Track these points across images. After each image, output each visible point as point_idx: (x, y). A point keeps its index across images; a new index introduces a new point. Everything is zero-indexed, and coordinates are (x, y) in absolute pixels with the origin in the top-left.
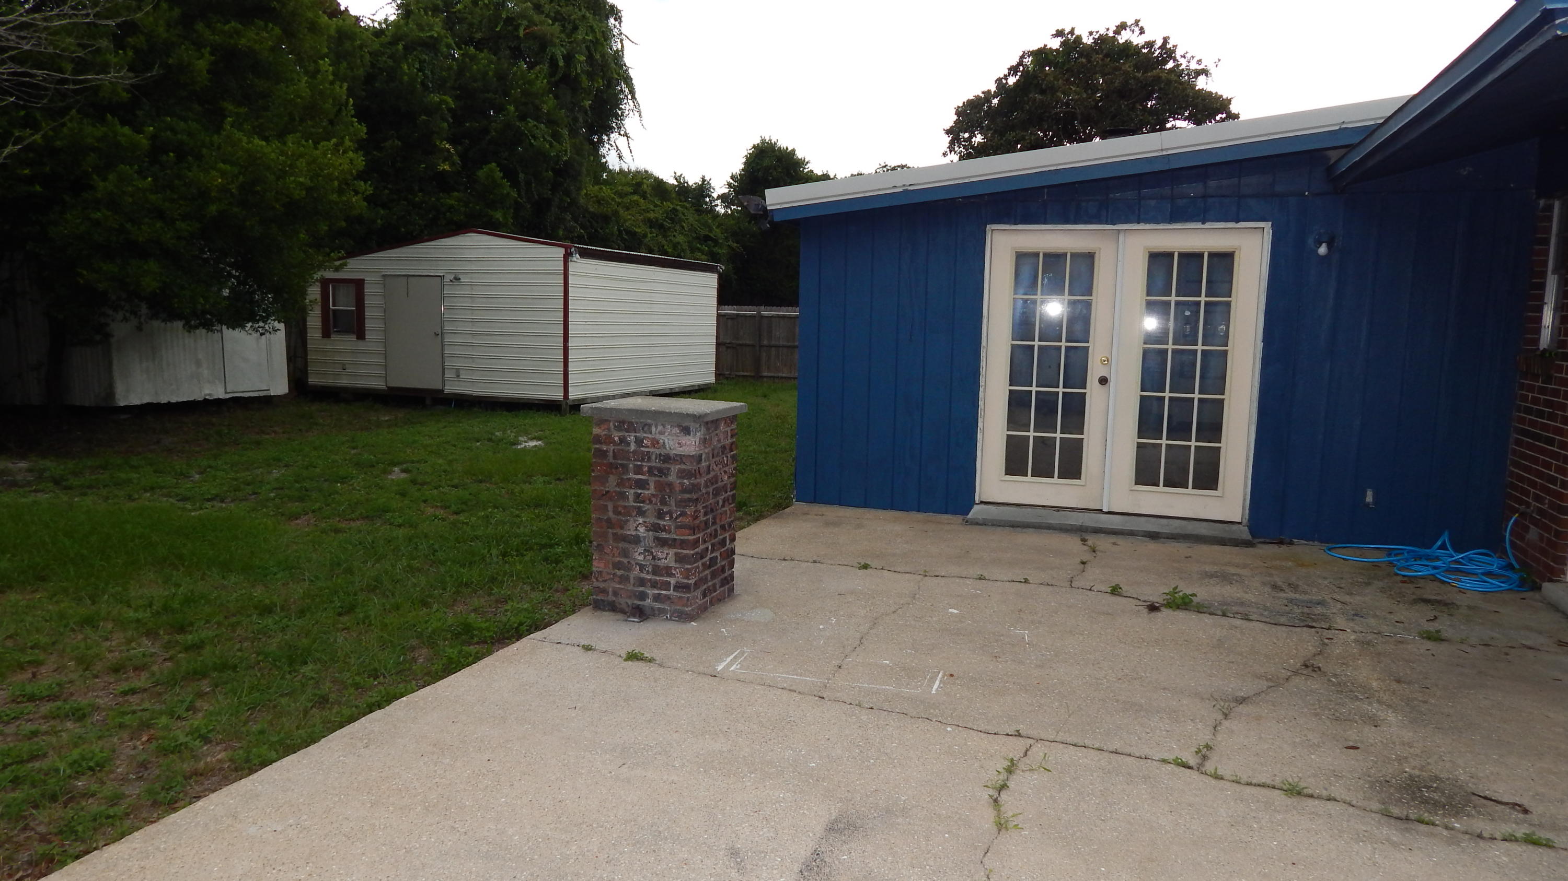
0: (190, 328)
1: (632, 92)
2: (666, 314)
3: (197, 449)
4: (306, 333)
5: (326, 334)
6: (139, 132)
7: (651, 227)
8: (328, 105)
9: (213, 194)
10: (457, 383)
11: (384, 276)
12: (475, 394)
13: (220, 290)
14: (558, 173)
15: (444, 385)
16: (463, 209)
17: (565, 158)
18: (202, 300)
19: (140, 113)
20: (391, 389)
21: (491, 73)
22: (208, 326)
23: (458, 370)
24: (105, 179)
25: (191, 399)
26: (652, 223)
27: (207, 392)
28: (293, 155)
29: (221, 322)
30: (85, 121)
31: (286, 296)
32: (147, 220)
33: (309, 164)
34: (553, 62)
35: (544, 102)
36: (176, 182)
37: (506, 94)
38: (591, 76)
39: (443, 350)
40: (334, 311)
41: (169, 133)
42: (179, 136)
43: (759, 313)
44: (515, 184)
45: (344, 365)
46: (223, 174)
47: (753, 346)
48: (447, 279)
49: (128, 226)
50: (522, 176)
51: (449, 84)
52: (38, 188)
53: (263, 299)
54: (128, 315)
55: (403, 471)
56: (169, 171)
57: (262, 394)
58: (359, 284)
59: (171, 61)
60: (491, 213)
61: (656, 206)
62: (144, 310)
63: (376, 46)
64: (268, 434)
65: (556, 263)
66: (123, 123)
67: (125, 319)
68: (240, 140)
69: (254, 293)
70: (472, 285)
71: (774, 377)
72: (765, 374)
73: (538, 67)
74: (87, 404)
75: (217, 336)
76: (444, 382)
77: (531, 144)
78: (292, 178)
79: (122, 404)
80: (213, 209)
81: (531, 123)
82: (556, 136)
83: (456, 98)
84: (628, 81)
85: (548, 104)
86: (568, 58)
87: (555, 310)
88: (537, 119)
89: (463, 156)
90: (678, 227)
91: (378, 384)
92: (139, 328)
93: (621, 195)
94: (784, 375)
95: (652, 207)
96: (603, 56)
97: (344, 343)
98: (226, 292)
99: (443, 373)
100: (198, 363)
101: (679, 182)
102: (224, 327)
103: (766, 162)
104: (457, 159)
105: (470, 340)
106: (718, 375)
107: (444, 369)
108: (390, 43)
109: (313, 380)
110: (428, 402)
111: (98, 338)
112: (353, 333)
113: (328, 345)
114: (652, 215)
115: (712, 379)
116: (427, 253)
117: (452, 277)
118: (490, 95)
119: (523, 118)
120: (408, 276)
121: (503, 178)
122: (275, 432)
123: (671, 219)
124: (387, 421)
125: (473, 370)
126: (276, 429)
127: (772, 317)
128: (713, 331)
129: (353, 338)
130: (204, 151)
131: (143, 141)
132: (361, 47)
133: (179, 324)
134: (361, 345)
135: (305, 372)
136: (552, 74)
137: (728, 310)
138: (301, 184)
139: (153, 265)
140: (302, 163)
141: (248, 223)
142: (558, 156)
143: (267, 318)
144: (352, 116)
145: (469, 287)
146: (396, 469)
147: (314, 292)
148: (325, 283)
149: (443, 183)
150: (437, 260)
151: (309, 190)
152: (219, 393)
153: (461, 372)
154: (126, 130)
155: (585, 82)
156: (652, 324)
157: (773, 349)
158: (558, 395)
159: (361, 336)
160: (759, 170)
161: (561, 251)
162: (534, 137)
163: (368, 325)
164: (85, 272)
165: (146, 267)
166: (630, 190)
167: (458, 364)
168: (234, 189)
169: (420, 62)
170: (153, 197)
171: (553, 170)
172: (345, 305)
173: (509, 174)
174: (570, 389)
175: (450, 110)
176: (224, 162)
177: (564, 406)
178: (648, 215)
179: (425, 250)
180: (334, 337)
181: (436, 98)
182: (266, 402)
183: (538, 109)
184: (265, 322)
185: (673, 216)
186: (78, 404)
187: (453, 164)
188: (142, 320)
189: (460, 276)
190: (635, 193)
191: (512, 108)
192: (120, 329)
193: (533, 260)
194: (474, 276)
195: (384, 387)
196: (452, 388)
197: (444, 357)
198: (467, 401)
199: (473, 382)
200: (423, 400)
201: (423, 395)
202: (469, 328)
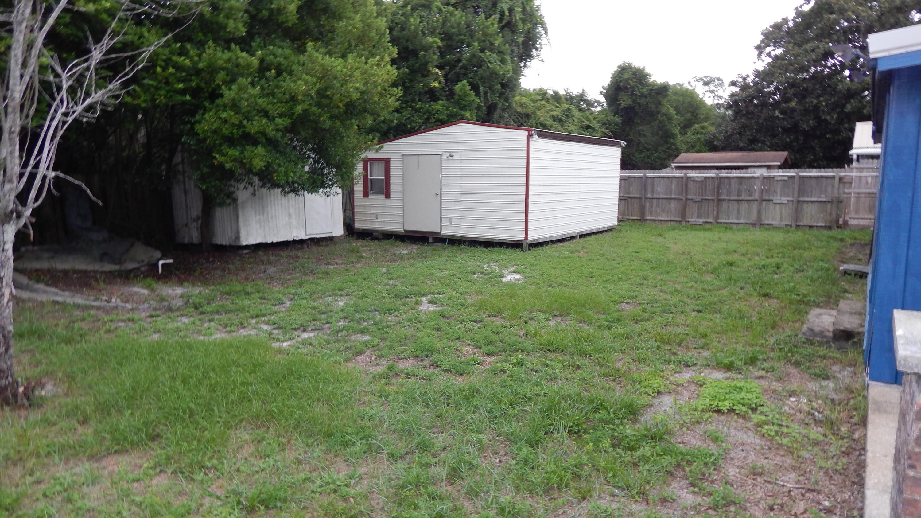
0: (285, 193)
1: (546, 32)
2: (589, 177)
3: (289, 277)
4: (353, 194)
5: (366, 195)
6: (253, 55)
7: (554, 121)
8: (373, 34)
9: (299, 98)
10: (449, 228)
11: (403, 155)
12: (462, 235)
13: (303, 167)
14: (504, 86)
15: (441, 229)
16: (445, 112)
17: (509, 76)
18: (292, 174)
19: (253, 44)
20: (406, 231)
21: (463, 22)
22: (295, 191)
23: (451, 219)
24: (230, 89)
25: (286, 240)
26: (554, 118)
27: (295, 235)
28: (351, 68)
29: (303, 189)
30: (218, 49)
31: (344, 170)
32: (257, 118)
33: (362, 74)
34: (502, 14)
35: (496, 39)
36: (276, 90)
37: (472, 36)
38: (524, 21)
39: (441, 205)
40: (371, 180)
41: (272, 57)
42: (278, 59)
43: (645, 175)
44: (478, 94)
45: (377, 215)
46: (306, 82)
47: (640, 198)
48: (445, 156)
49: (245, 122)
50: (481, 88)
51: (437, 31)
52: (188, 98)
53: (329, 174)
54: (247, 185)
55: (430, 302)
56: (271, 83)
57: (328, 235)
58: (387, 161)
59: (273, 6)
60: (463, 112)
61: (557, 107)
62: (256, 180)
63: (394, 9)
64: (332, 265)
65: (521, 142)
66: (242, 50)
67: (245, 188)
68: (317, 57)
69: (324, 168)
70: (461, 160)
71: (655, 220)
72: (649, 218)
73: (493, 17)
74: (224, 244)
75: (301, 198)
76: (441, 227)
77: (488, 67)
78: (351, 84)
79: (244, 243)
80: (299, 109)
81: (488, 53)
82: (503, 61)
83: (442, 40)
84: (543, 25)
85: (498, 41)
86: (511, 10)
87: (519, 176)
88: (491, 50)
89: (445, 76)
90: (571, 121)
91: (398, 228)
92: (254, 194)
93: (534, 101)
94: (663, 219)
95: (554, 108)
96: (531, 8)
97: (378, 200)
98: (307, 169)
99: (441, 221)
100: (290, 216)
101: (568, 93)
102: (306, 192)
103: (626, 76)
104: (442, 79)
105: (459, 198)
106: (619, 221)
107: (441, 218)
108: (402, 7)
109: (358, 225)
110: (431, 240)
111: (228, 201)
112: (382, 193)
113: (367, 202)
114: (554, 113)
115: (615, 222)
116: (431, 139)
117: (448, 155)
118: (461, 37)
119: (482, 50)
120: (419, 155)
121: (471, 90)
122: (337, 263)
123: (567, 115)
124: (406, 254)
125: (461, 219)
126: (337, 261)
127: (655, 177)
128: (617, 188)
129: (383, 197)
130: (294, 67)
131: (255, 62)
132: (385, 10)
133: (278, 191)
134: (388, 202)
135: (353, 219)
136: (501, 20)
137: (627, 174)
138: (357, 89)
139: (260, 150)
140: (357, 73)
141: (322, 119)
142: (504, 74)
143: (332, 185)
144: (389, 42)
145: (460, 162)
146: (424, 299)
147: (360, 167)
148: (366, 161)
149: (433, 95)
150: (438, 143)
151: (362, 93)
152: (303, 236)
153: (453, 220)
154: (244, 54)
155: (520, 26)
156: (580, 184)
157: (655, 200)
158: (520, 237)
159: (388, 196)
160: (621, 81)
161: (525, 133)
162: (490, 63)
163: (393, 188)
164: (217, 156)
165: (256, 152)
166: (540, 98)
167: (451, 214)
168: (313, 93)
169: (421, 17)
170: (260, 101)
171: (500, 83)
172: (378, 175)
173: (475, 88)
174: (529, 232)
175: (439, 47)
176: (307, 74)
177: (525, 245)
178: (552, 113)
179: (430, 137)
180: (371, 196)
181: (431, 40)
182: (330, 240)
183: (492, 44)
184: (331, 188)
185: (568, 113)
186: (219, 243)
187: (440, 83)
188: (256, 188)
189: (453, 154)
190: (542, 100)
191: (476, 44)
192: (242, 195)
193: (505, 140)
194: (462, 153)
195: (402, 230)
196: (446, 231)
197: (441, 210)
198: (456, 240)
199: (461, 227)
200: (427, 239)
201: (427, 236)
202: (458, 189)
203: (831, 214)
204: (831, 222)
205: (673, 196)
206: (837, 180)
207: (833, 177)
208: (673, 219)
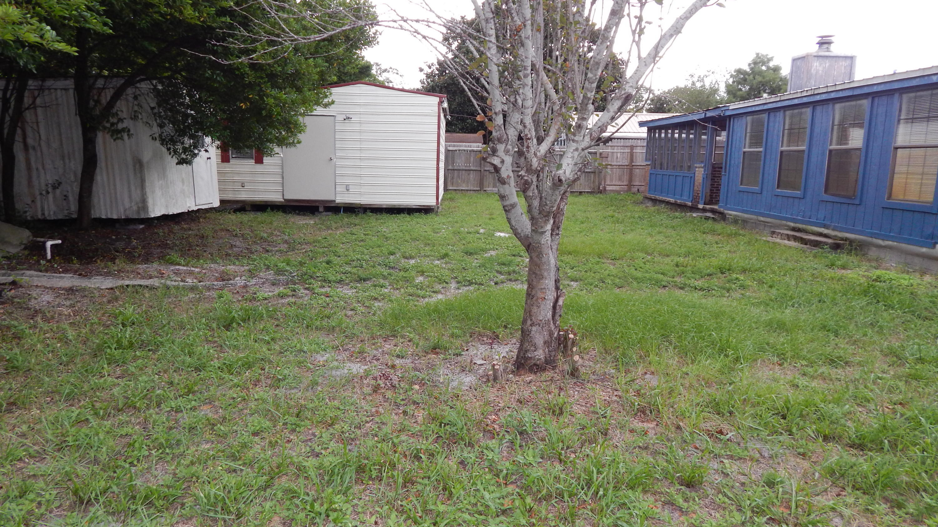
5: (225, 159)
10: (346, 195)
12: (362, 203)
15: (335, 197)
20: (287, 201)
23: (347, 186)
39: (335, 171)
48: (339, 119)
57: (210, 206)
65: (431, 108)
70: (361, 123)
76: (335, 194)
87: (429, 142)
91: (276, 197)
97: (242, 166)
99: (335, 188)
100: (183, 182)
105: (358, 163)
107: (335, 185)
110: (321, 209)
112: (252, 158)
113: (227, 168)
117: (343, 117)
125: (360, 185)
129: (253, 162)
134: (260, 168)
145: (359, 125)
152: (194, 206)
153: (350, 186)
158: (431, 201)
159: (260, 160)
161: (437, 100)
167: (347, 181)
174: (439, 197)
177: (436, 210)
180: (232, 161)
186: (104, 216)
189: (350, 116)
193: (412, 105)
194: (362, 116)
195: (282, 200)
196: (341, 199)
197: (335, 176)
198: (354, 208)
199: (361, 194)
200: (318, 207)
201: (317, 204)
202: (357, 154)
203: (594, 182)
204: (594, 189)
205: (472, 168)
206: (598, 155)
207: (596, 153)
208: (472, 188)
